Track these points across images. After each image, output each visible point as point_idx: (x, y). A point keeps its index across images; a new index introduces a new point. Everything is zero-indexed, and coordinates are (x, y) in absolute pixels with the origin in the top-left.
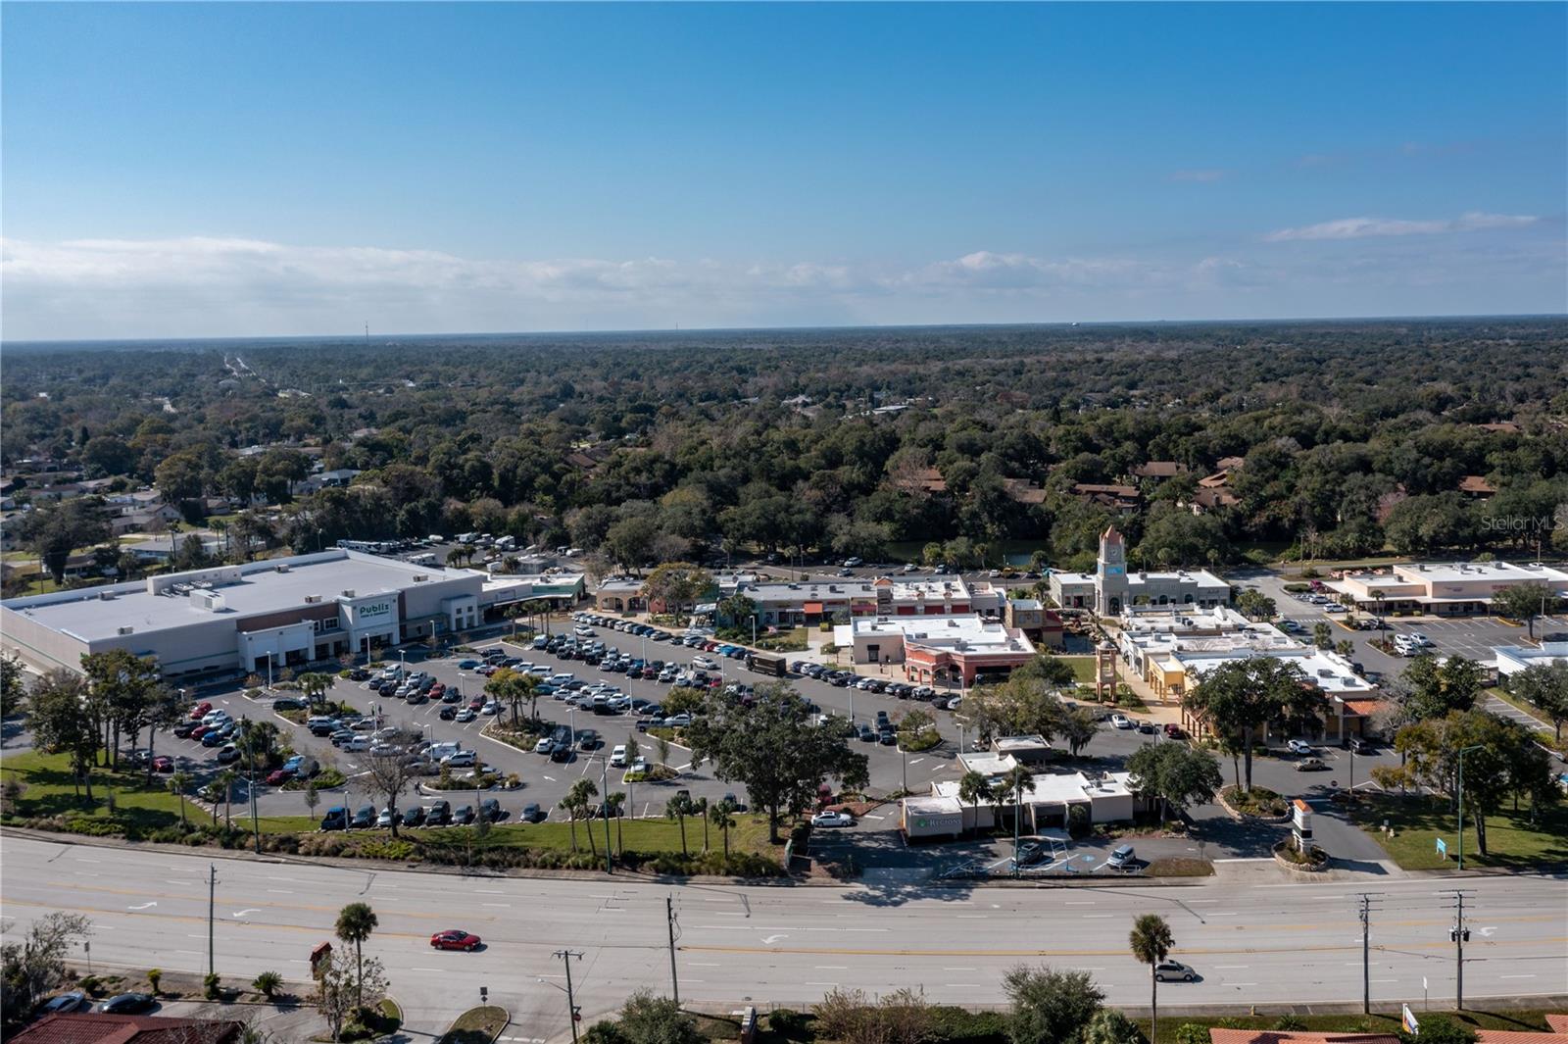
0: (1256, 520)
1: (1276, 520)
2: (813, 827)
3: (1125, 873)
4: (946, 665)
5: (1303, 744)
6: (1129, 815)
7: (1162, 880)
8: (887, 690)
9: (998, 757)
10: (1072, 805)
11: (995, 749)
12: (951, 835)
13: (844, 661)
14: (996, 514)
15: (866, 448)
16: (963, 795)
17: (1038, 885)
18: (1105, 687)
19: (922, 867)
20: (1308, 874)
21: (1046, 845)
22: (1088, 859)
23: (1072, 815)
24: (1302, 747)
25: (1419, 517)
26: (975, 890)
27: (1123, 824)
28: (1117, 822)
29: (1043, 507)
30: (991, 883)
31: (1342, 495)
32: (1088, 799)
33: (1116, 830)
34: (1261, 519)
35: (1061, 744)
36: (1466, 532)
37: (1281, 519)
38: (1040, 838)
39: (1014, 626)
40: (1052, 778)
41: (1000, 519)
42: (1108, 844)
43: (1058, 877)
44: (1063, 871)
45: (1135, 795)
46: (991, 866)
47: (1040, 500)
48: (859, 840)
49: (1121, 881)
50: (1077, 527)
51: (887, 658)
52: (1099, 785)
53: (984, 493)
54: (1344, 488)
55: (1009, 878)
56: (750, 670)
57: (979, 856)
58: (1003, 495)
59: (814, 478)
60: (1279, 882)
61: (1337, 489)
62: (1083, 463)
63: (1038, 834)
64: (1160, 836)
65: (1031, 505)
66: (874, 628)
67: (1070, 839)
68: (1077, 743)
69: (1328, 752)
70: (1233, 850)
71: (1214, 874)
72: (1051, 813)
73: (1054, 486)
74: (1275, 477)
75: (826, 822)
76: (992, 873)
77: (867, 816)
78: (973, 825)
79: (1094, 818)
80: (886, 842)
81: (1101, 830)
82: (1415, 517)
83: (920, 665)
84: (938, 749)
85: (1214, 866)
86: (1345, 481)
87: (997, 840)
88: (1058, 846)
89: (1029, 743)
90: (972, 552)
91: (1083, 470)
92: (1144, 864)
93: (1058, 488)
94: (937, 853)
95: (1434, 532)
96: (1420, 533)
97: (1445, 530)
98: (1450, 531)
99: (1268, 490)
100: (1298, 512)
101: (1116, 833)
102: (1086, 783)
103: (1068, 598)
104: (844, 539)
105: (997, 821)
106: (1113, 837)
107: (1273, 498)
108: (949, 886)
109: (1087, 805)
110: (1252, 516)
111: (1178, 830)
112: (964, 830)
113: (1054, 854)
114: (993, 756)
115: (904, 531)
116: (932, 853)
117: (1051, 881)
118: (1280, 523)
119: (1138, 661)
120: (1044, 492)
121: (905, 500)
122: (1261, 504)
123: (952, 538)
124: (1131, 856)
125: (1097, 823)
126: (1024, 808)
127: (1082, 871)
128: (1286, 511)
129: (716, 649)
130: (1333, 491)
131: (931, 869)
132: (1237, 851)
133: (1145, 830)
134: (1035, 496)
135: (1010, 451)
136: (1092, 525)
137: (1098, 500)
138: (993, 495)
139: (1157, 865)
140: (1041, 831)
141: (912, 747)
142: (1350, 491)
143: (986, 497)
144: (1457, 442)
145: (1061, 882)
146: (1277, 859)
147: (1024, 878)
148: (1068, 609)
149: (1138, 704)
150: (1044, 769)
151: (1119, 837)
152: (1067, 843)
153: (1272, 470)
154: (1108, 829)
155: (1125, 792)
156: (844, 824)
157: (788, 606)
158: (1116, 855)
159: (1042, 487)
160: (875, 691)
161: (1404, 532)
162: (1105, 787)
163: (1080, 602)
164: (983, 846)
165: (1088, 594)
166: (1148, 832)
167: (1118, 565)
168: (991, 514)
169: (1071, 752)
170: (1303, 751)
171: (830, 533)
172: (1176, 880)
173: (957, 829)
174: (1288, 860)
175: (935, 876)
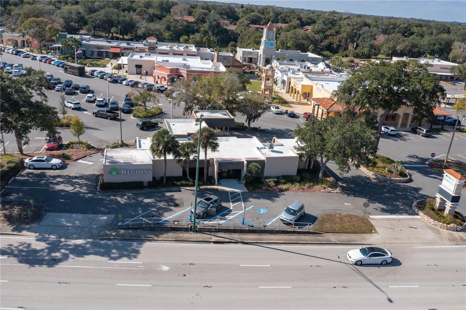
0: (323, 44)
1: (331, 44)
2: (24, 168)
3: (297, 229)
4: (176, 75)
5: (392, 128)
6: (293, 171)
7: (332, 237)
8: (140, 86)
9: (195, 122)
10: (249, 162)
11: (194, 118)
12: (142, 183)
13: (122, 73)
14: (215, 32)
15: (164, 6)
16: (154, 150)
17: (214, 239)
18: (266, 93)
19: (104, 213)
20: (456, 234)
21: (224, 196)
22: (262, 211)
23: (249, 171)
24: (392, 130)
25: (397, 42)
26: (147, 244)
27: (289, 179)
28: (284, 177)
29: (235, 32)
30: (165, 236)
31: (360, 35)
32: (263, 158)
33: (284, 183)
34: (325, 43)
35: (240, 119)
36: (416, 50)
37: (333, 44)
38: (220, 188)
39: (218, 61)
40: (233, 140)
41: (217, 34)
42: (278, 197)
43: (234, 231)
44: (239, 225)
45: (301, 156)
46: (169, 217)
47: (234, 29)
48: (58, 183)
49: (294, 237)
50: (250, 37)
51: (147, 72)
52: (271, 147)
53: (211, 22)
54: (361, 32)
55: (186, 230)
56: (65, 72)
57: (162, 204)
58: (218, 25)
59: (138, 11)
60: (435, 243)
61: (358, 32)
62: (253, 16)
63: (218, 185)
64: (319, 190)
65: (230, 30)
66: (141, 57)
67: (246, 190)
68: (251, 118)
69: (405, 135)
70: (381, 206)
71: (376, 232)
72: (231, 168)
73: (241, 23)
74: (330, 28)
75: (37, 165)
76: (168, 225)
77: (80, 161)
78: (162, 175)
79: (266, 173)
80: (81, 186)
81: (272, 184)
82: (395, 42)
83: (161, 74)
84: (159, 118)
85: (373, 222)
86: (361, 30)
87: (183, 189)
88: (235, 197)
89: (219, 115)
90: (202, 40)
91: (253, 19)
92: (312, 219)
93: (242, 24)
94: (122, 200)
95: (403, 48)
96: (397, 49)
97: (408, 48)
98: (409, 49)
99: (328, 33)
100: (340, 41)
101: (284, 187)
102: (260, 145)
103: (245, 58)
104: (143, 30)
105: (184, 172)
106: (282, 190)
107: (330, 35)
108: (123, 238)
109: (262, 163)
110: (321, 42)
111: (334, 186)
112: (154, 178)
113: (231, 206)
114: (191, 122)
115: (174, 35)
116: (119, 199)
117: (227, 235)
118: (332, 46)
119: (283, 82)
120: (236, 27)
121: (176, 22)
122: (326, 37)
123: (193, 33)
124: (302, 211)
125: (269, 178)
126: (209, 163)
127: (257, 225)
128: (335, 41)
129: (52, 62)
130: (356, 33)
131: (112, 216)
132: (384, 207)
133: (307, 185)
134: (232, 27)
135: (223, 12)
136: (256, 37)
137: (258, 30)
138: (214, 23)
139: (323, 221)
140: (222, 181)
141: (141, 115)
142: (364, 33)
143: (211, 24)
144: (398, 24)
145: (236, 236)
146: (422, 216)
147: (201, 231)
148: (244, 63)
149: (284, 102)
150: (227, 134)
151: (286, 190)
152: (243, 194)
153: (330, 26)
154: (277, 183)
155: (293, 154)
156: (54, 168)
157: (102, 48)
158: (288, 211)
159: (235, 24)
160: (132, 86)
161: (389, 48)
162: (275, 148)
163: (251, 60)
164: (168, 194)
165: (255, 57)
166: (309, 187)
167: (272, 42)
168: (213, 32)
169: (246, 124)
170: (392, 133)
171: (137, 27)
172: (344, 237)
173: (148, 178)
174: (435, 219)
175: (113, 226)
